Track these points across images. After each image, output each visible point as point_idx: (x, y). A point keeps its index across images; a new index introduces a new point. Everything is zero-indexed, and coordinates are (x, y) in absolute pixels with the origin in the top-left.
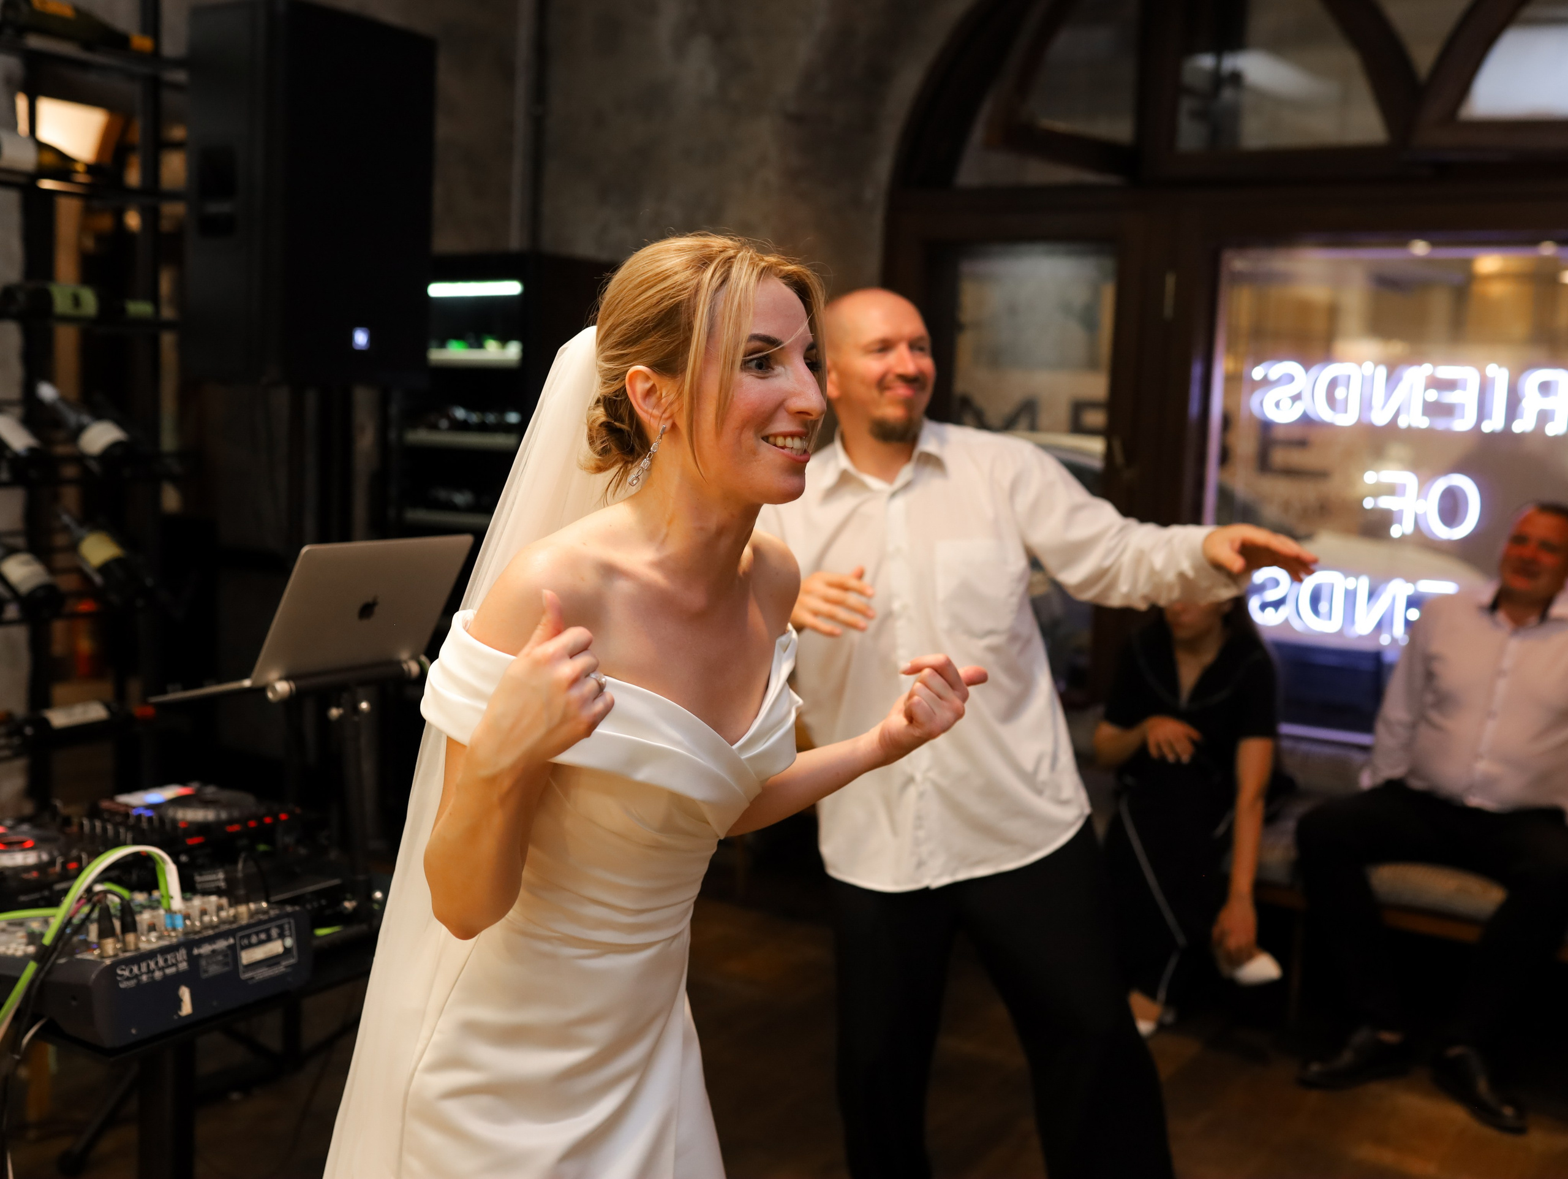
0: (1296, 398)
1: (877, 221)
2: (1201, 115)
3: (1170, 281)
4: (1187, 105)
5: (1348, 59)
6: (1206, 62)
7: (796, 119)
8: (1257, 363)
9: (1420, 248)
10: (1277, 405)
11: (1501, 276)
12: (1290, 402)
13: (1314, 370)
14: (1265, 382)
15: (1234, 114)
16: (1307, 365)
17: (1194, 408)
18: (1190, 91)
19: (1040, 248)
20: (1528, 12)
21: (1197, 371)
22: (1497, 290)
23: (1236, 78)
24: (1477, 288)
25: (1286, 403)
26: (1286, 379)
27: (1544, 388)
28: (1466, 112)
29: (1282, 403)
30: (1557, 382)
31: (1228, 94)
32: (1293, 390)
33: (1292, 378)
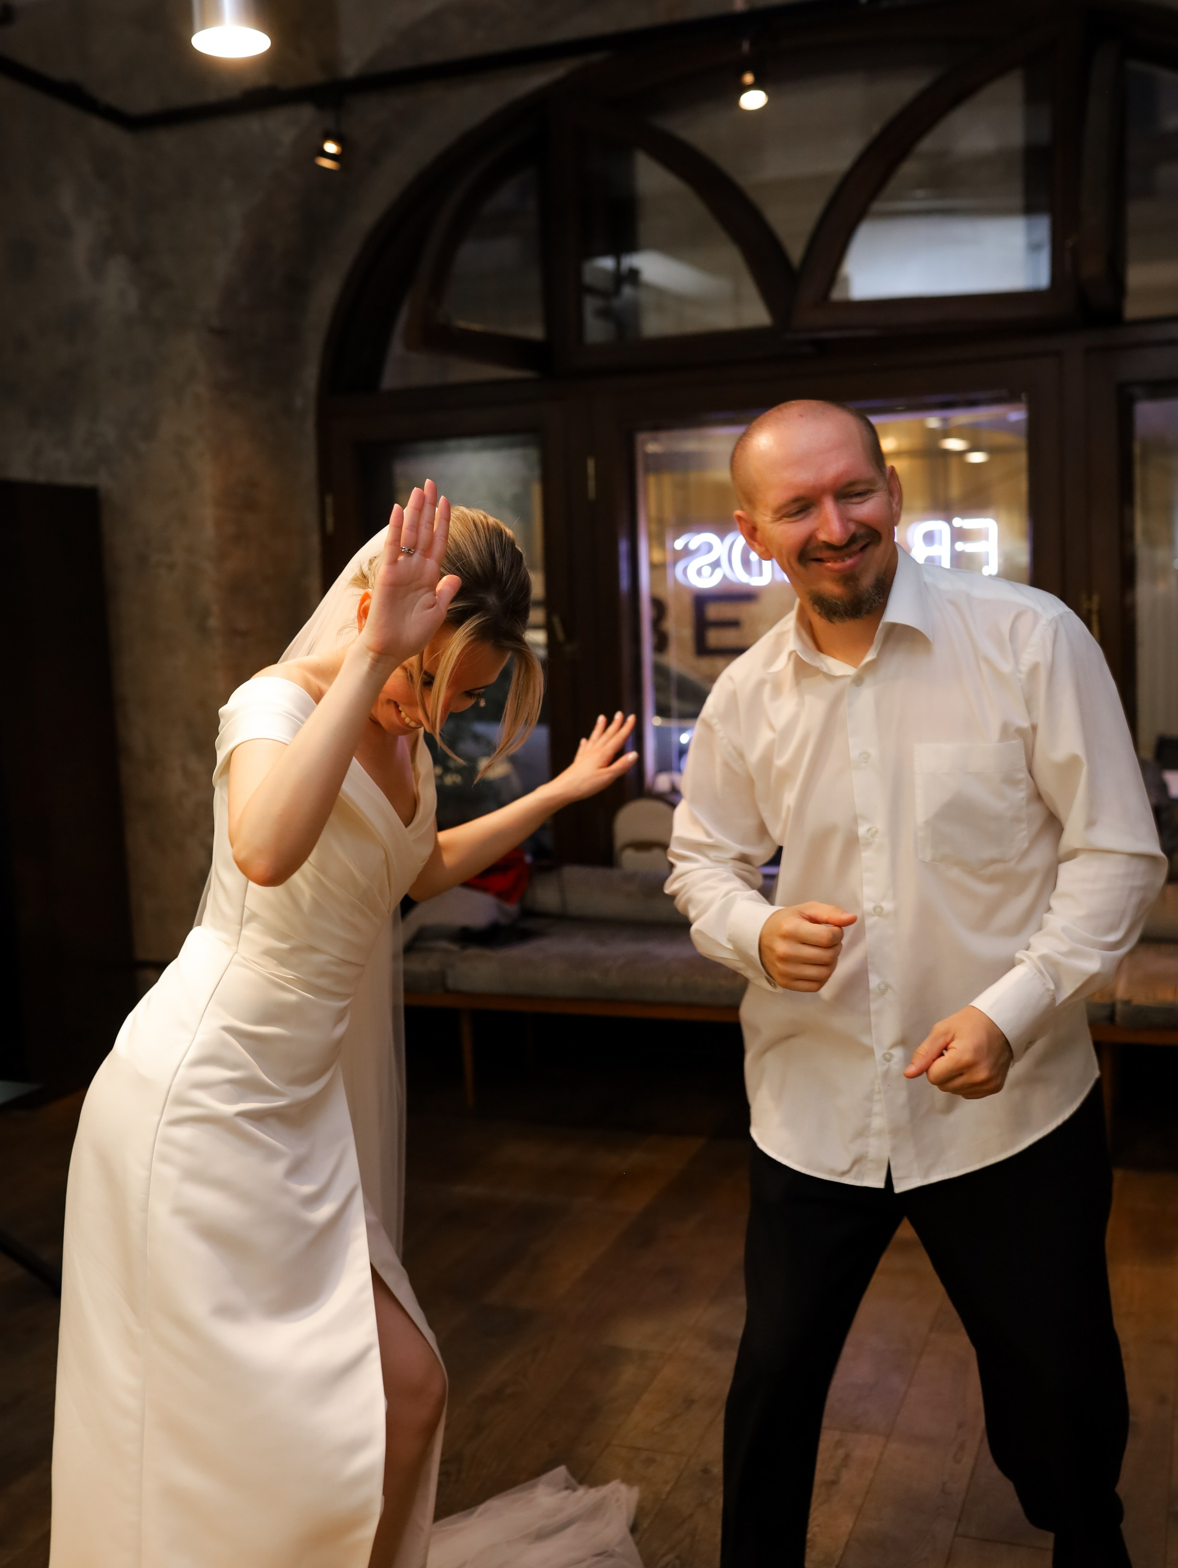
0: (716, 564)
1: (310, 426)
2: (605, 313)
3: (591, 465)
4: (591, 304)
6: (607, 263)
8: (677, 536)
10: (699, 572)
11: (898, 454)
12: (709, 569)
13: (727, 538)
14: (686, 552)
15: (634, 311)
16: (722, 535)
17: (624, 583)
18: (591, 290)
21: (623, 547)
23: (633, 275)
25: (707, 570)
26: (704, 548)
27: (929, 538)
28: (836, 295)
29: (703, 570)
30: (941, 531)
31: (627, 291)
32: (711, 558)
33: (710, 548)
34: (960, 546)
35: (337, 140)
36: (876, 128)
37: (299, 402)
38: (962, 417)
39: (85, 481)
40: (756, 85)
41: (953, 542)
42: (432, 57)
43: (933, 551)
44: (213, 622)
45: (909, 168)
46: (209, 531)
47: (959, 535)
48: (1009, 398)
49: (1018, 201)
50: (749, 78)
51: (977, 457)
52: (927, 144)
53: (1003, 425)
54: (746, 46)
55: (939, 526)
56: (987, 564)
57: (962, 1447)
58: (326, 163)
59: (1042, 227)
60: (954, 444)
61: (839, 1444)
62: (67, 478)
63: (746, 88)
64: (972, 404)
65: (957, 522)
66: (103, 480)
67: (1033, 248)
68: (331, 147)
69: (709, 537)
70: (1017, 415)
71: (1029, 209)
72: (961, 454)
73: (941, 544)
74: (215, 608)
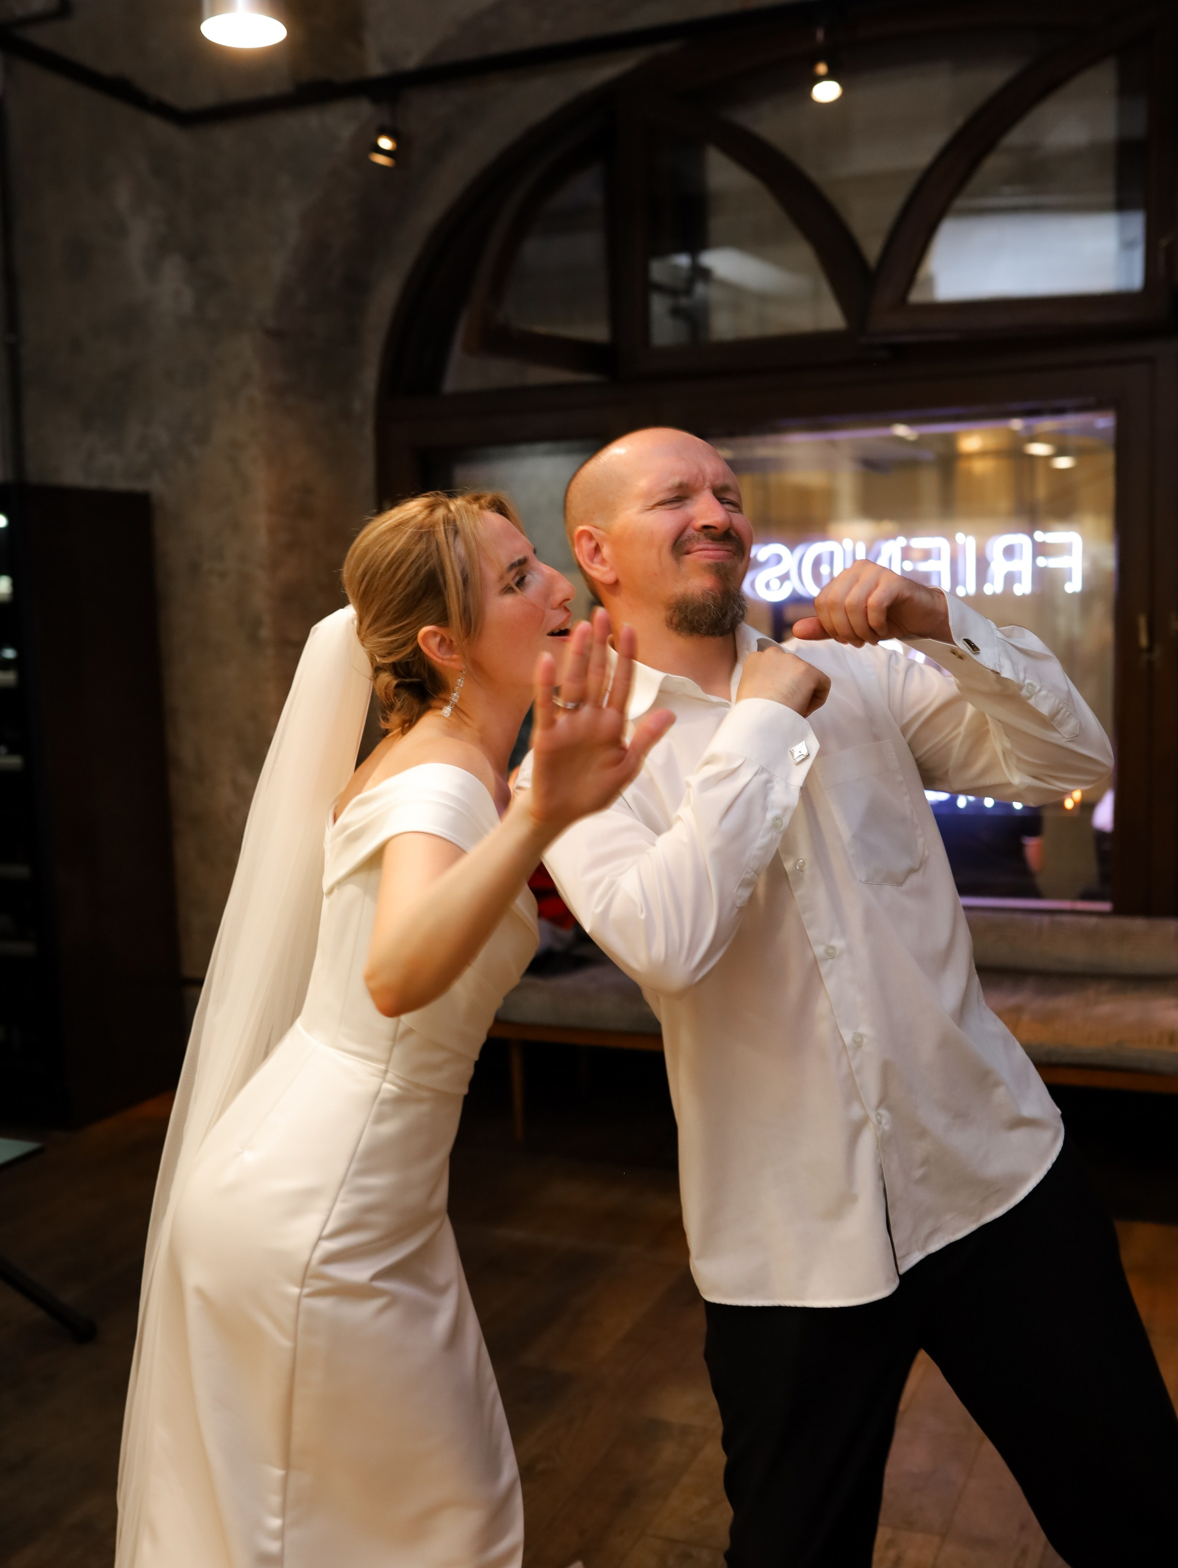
0: (784, 578)
1: (368, 431)
2: (676, 312)
4: (659, 305)
5: (805, 252)
6: (683, 260)
7: (277, 335)
9: (901, 430)
10: (767, 586)
11: (982, 454)
12: (778, 582)
13: (799, 551)
16: (792, 547)
18: (660, 288)
19: (542, 447)
20: (960, 202)
22: (980, 467)
23: (702, 274)
24: (963, 465)
25: (775, 584)
26: (773, 560)
27: (1009, 552)
28: (916, 296)
29: (771, 584)
30: (1021, 545)
31: (700, 289)
32: (780, 570)
33: (779, 559)
34: (1041, 562)
35: (392, 134)
36: (959, 121)
37: (358, 406)
38: (1047, 424)
39: (138, 486)
40: (829, 76)
41: (1035, 557)
42: (496, 48)
43: (1013, 566)
44: (265, 633)
45: (993, 163)
46: (262, 539)
47: (1040, 549)
48: (1097, 407)
49: (1110, 197)
50: (822, 69)
51: (1064, 463)
52: (1016, 137)
53: (1088, 431)
54: (820, 35)
55: (1021, 540)
56: (1070, 580)
57: (1024, 1552)
58: (381, 160)
59: (1136, 223)
60: (1039, 449)
61: (890, 1543)
62: (120, 484)
63: (819, 79)
64: (1058, 411)
65: (1039, 536)
66: (156, 486)
67: (1126, 245)
68: (385, 143)
69: (778, 548)
70: (1104, 422)
71: (1121, 206)
72: (1048, 458)
73: (1021, 558)
74: (267, 619)
